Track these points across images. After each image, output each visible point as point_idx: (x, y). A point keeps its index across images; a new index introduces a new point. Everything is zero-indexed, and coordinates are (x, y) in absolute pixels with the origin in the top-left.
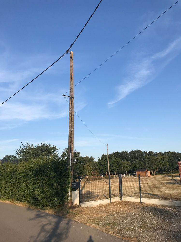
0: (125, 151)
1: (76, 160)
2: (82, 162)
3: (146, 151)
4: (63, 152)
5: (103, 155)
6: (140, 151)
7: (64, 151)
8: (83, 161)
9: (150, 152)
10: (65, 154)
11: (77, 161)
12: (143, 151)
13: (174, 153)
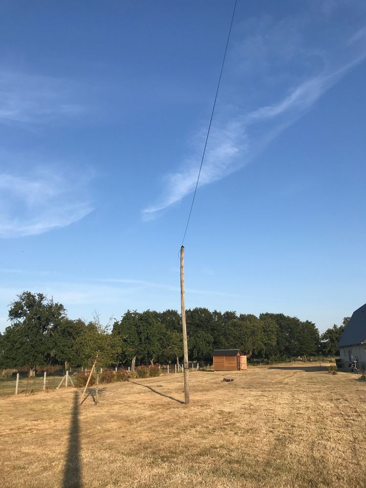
0: (172, 310)
1: (51, 326)
2: (68, 332)
3: (218, 311)
4: (16, 303)
5: (126, 314)
6: (205, 311)
7: (18, 299)
8: (71, 330)
9: (227, 313)
10: (22, 308)
11: (55, 327)
12: (211, 310)
13: (280, 317)
